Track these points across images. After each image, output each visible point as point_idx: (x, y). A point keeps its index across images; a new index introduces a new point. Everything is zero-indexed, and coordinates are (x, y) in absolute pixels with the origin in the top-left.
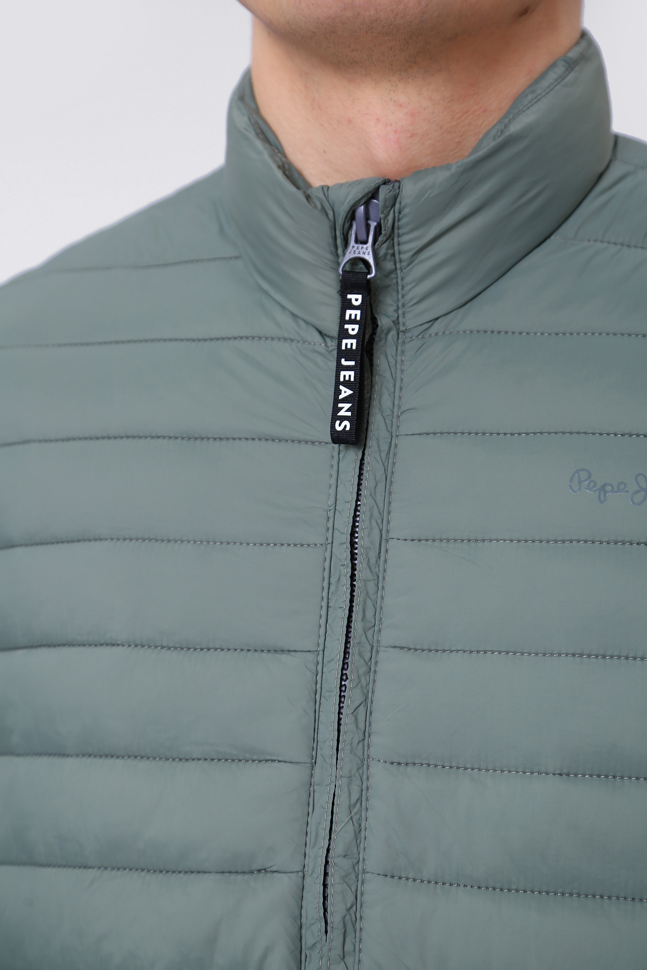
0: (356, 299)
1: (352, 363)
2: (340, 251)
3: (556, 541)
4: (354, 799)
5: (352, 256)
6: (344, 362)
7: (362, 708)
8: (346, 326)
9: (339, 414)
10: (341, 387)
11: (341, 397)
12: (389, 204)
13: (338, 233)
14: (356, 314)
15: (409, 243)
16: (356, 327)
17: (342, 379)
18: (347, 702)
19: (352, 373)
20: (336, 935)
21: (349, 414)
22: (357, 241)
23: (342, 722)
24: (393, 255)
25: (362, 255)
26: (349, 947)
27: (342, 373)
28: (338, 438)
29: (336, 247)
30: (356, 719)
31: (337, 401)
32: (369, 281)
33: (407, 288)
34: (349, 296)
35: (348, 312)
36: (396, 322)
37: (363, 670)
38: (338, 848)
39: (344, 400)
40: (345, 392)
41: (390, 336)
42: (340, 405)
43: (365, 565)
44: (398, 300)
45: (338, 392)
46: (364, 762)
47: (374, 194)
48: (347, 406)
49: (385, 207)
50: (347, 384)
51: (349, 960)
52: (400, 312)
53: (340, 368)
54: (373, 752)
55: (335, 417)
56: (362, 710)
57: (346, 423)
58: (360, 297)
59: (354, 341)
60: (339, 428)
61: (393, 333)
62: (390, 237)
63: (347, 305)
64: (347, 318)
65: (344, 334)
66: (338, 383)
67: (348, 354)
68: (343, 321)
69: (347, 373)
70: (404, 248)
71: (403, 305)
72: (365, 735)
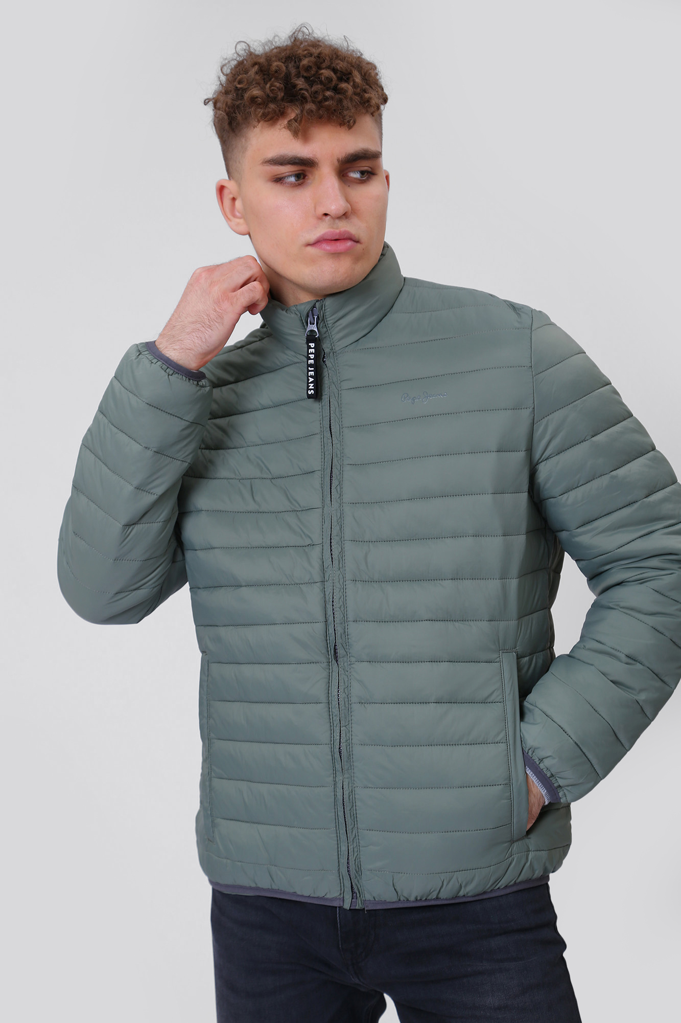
0: (312, 345)
1: (313, 369)
2: (306, 327)
3: (400, 420)
4: (338, 518)
5: (310, 329)
6: (309, 369)
7: (339, 487)
8: (309, 355)
9: (310, 388)
10: (309, 378)
11: (309, 382)
12: (321, 308)
13: (304, 321)
14: (313, 351)
15: (330, 320)
16: (313, 355)
17: (309, 375)
18: (333, 485)
19: (313, 373)
20: (336, 562)
21: (313, 388)
22: (310, 324)
23: (332, 492)
24: (326, 325)
25: (313, 329)
26: (341, 565)
27: (309, 373)
28: (309, 397)
29: (304, 326)
30: (337, 490)
31: (308, 383)
32: (316, 338)
33: (333, 336)
34: (310, 344)
35: (310, 350)
36: (332, 349)
37: (338, 473)
38: (334, 533)
39: (311, 383)
40: (311, 380)
41: (331, 354)
42: (309, 385)
43: (335, 438)
44: (331, 341)
45: (309, 380)
46: (341, 505)
47: (314, 306)
48: (312, 385)
49: (319, 310)
50: (311, 377)
51: (341, 570)
52: (332, 345)
53: (309, 371)
54: (344, 501)
55: (308, 389)
56: (338, 487)
57: (312, 391)
58: (314, 344)
59: (313, 361)
60: (310, 393)
61: (331, 353)
62: (323, 320)
63: (309, 347)
64: (310, 352)
65: (309, 358)
66: (308, 376)
67: (311, 366)
68: (308, 354)
69: (311, 373)
70: (329, 322)
71: (333, 343)
72: (341, 495)
